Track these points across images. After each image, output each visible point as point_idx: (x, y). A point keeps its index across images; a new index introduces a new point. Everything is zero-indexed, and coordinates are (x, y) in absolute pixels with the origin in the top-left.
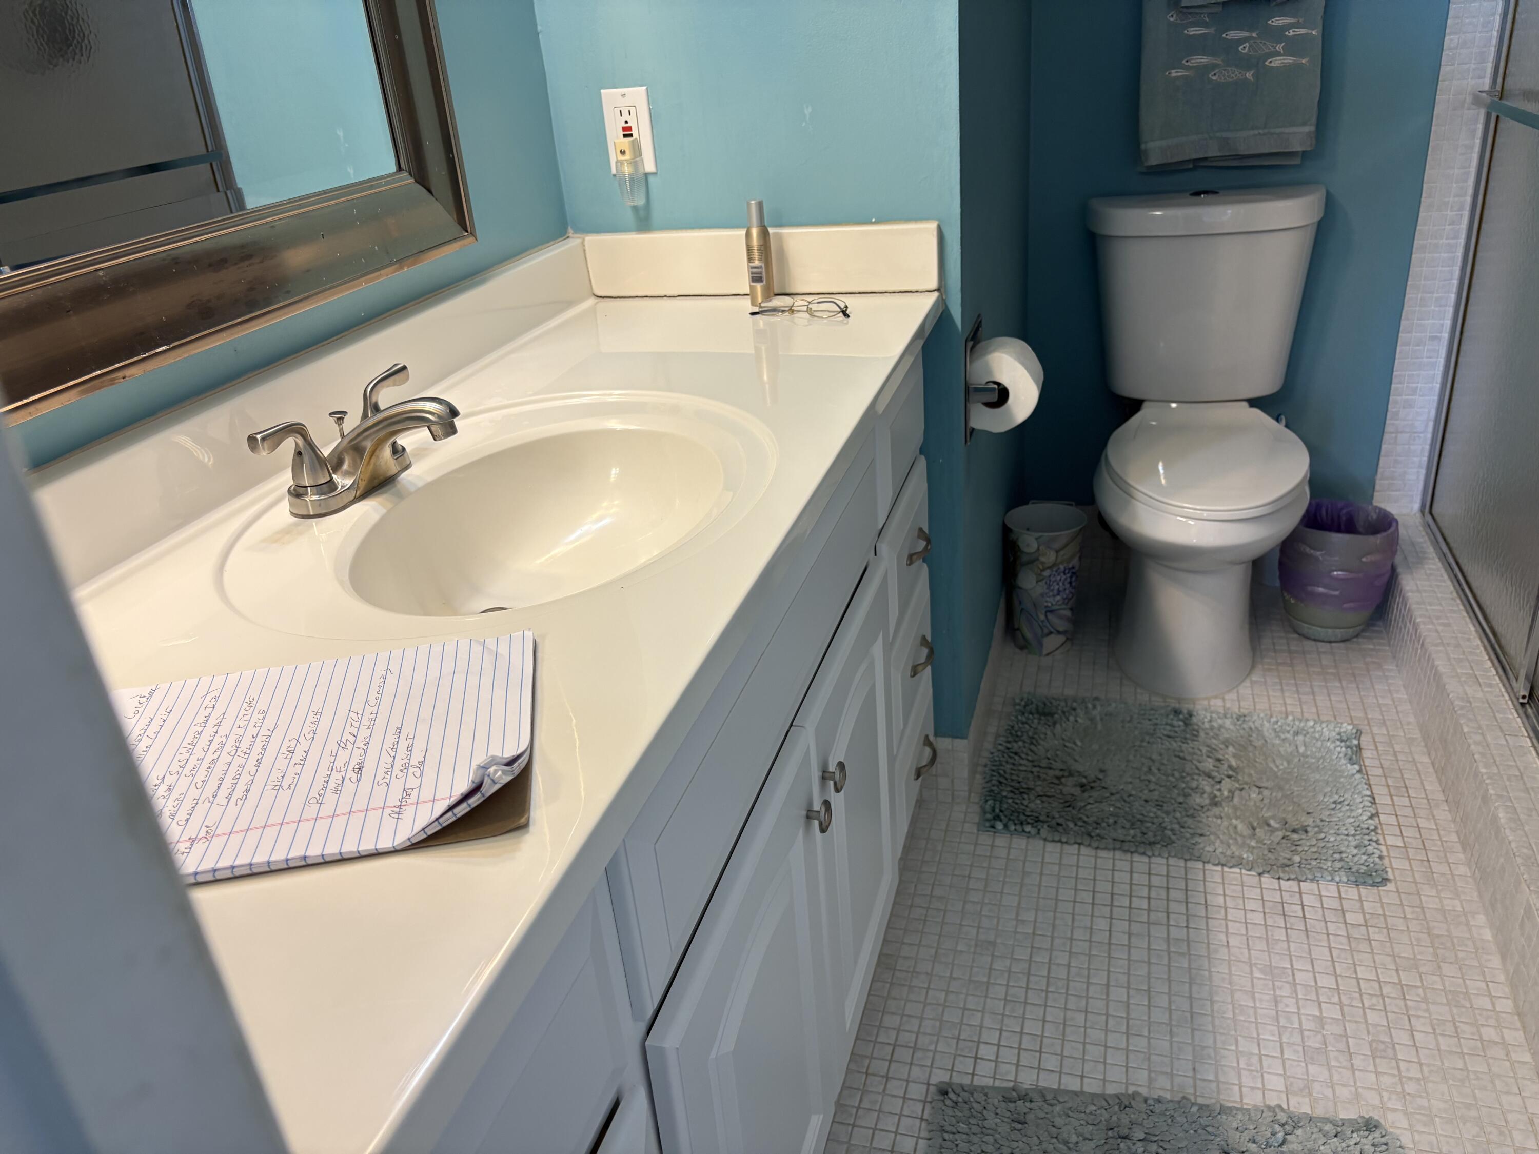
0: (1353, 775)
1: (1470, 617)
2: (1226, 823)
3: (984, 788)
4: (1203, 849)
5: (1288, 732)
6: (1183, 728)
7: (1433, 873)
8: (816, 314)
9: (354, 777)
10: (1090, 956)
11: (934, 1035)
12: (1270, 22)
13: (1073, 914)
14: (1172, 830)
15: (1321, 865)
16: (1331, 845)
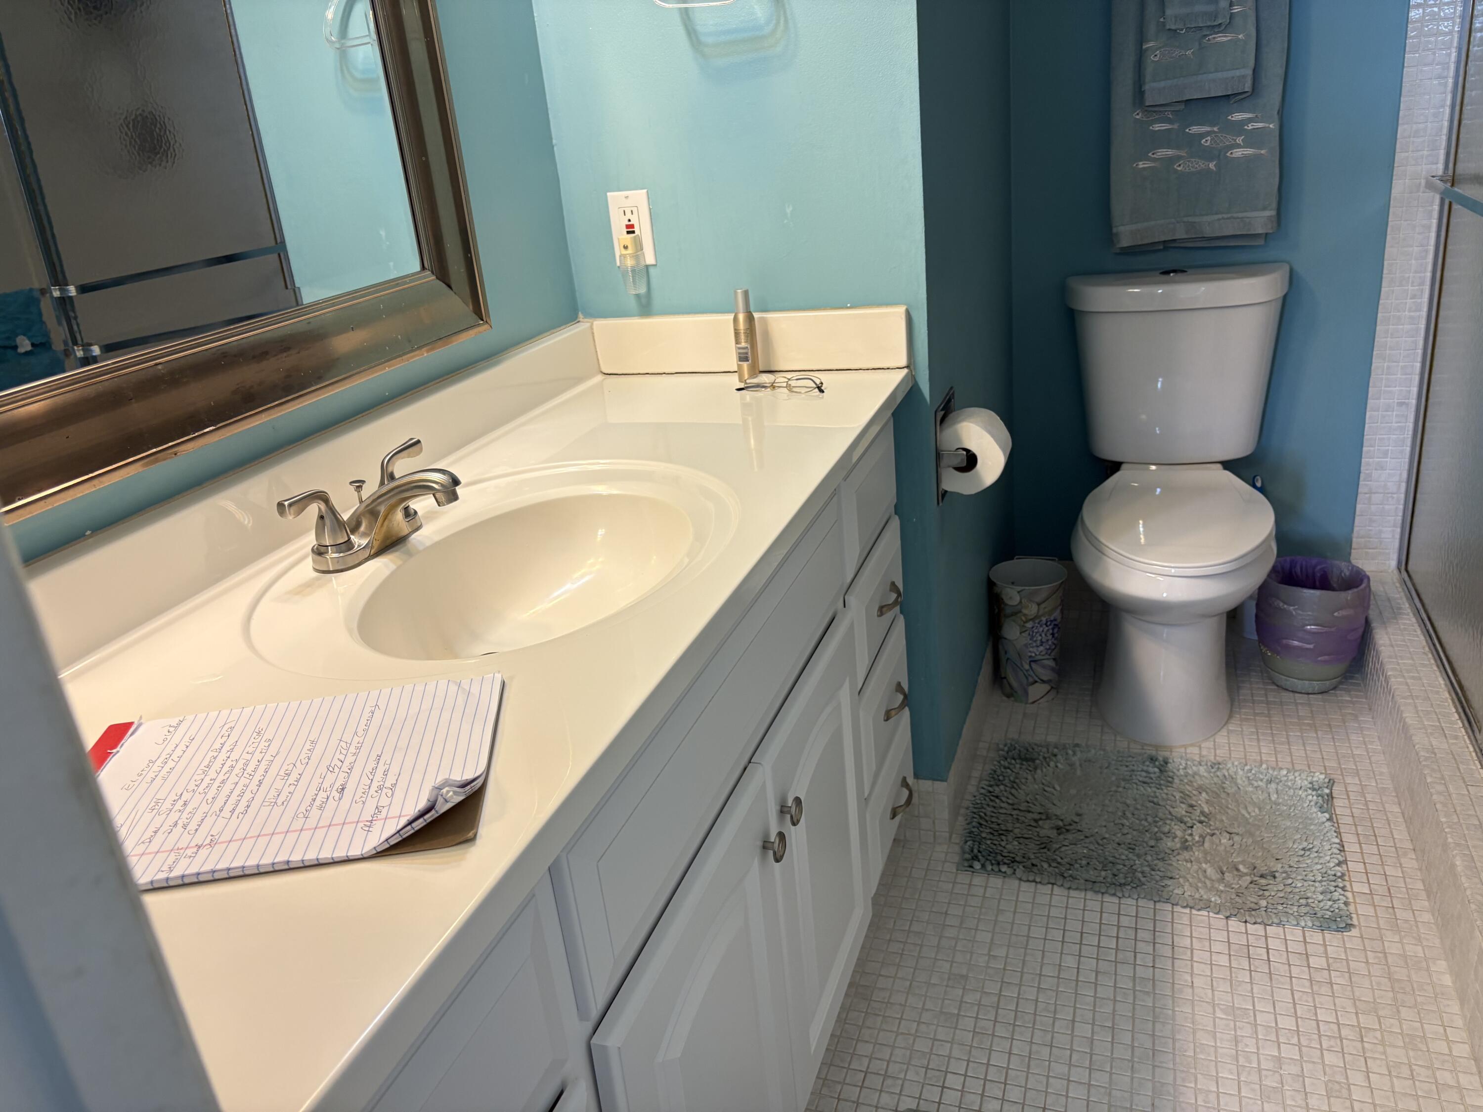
0: (1324, 823)
1: (1440, 671)
2: (1195, 867)
3: (965, 829)
4: (1172, 892)
5: (1262, 780)
6: (1158, 774)
7: (1397, 919)
8: (795, 390)
9: (337, 796)
10: (1057, 992)
11: (904, 1064)
12: (1230, 117)
13: (1043, 951)
14: (1143, 872)
15: (1288, 910)
16: (1297, 890)
